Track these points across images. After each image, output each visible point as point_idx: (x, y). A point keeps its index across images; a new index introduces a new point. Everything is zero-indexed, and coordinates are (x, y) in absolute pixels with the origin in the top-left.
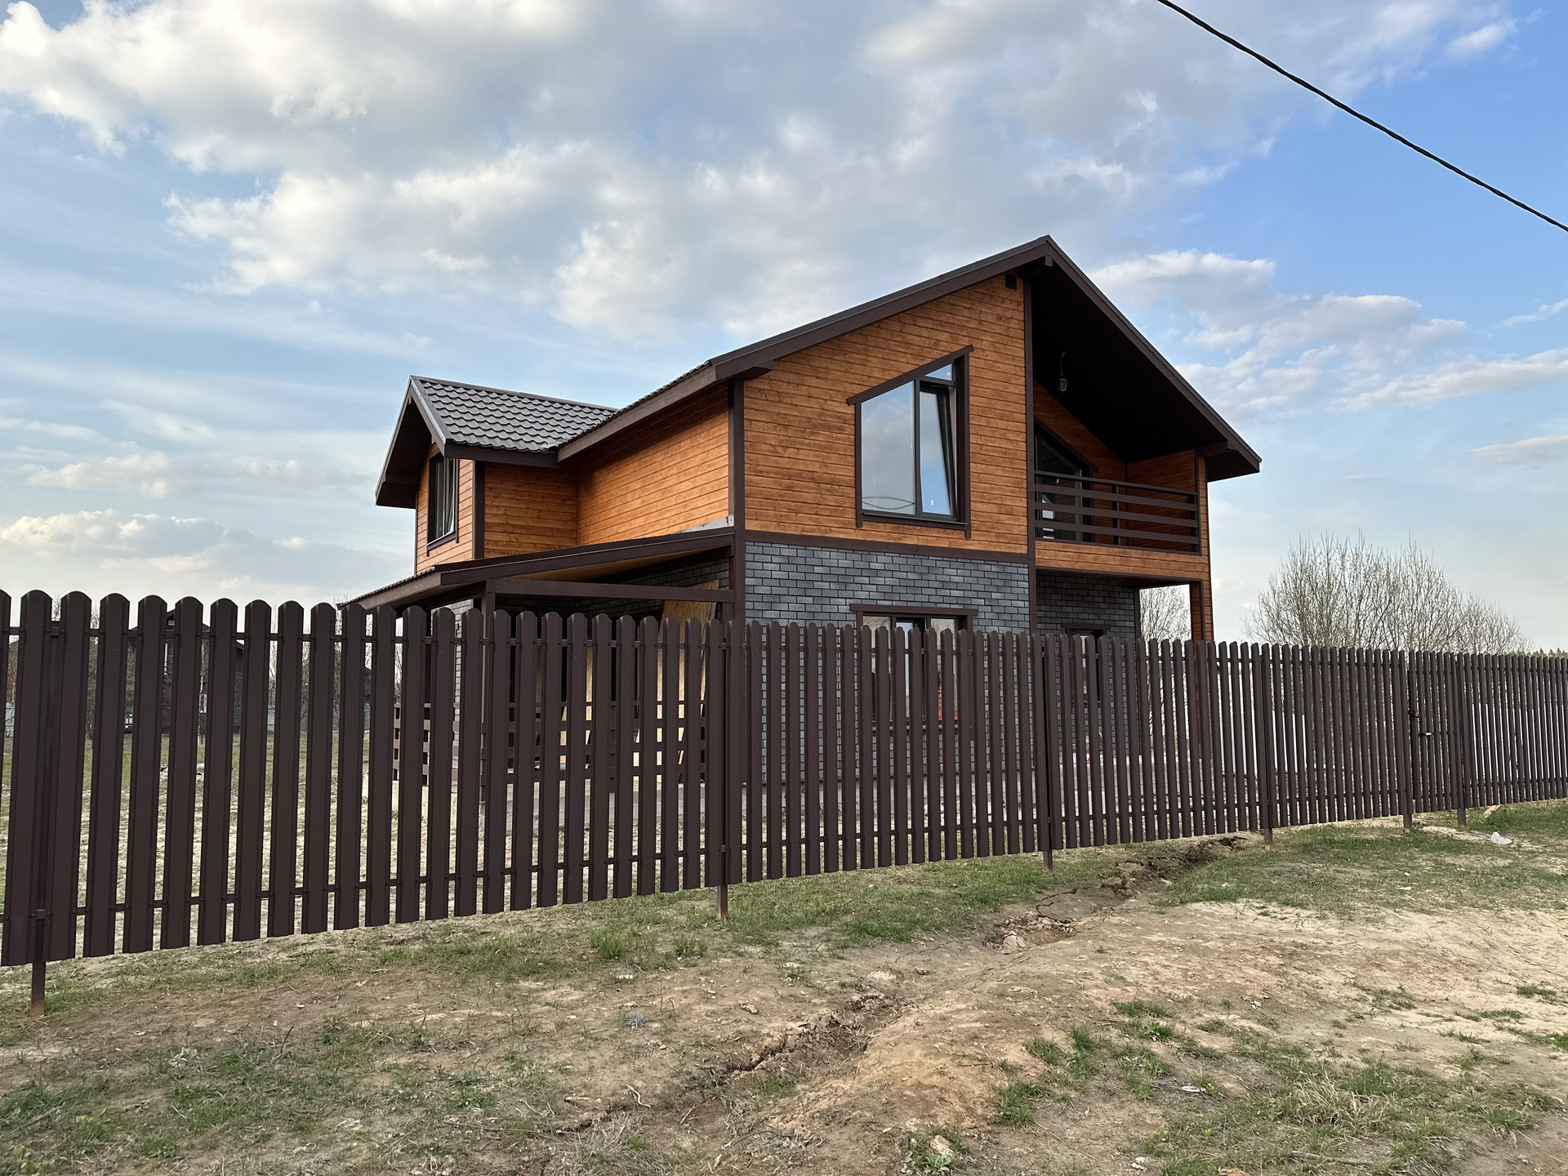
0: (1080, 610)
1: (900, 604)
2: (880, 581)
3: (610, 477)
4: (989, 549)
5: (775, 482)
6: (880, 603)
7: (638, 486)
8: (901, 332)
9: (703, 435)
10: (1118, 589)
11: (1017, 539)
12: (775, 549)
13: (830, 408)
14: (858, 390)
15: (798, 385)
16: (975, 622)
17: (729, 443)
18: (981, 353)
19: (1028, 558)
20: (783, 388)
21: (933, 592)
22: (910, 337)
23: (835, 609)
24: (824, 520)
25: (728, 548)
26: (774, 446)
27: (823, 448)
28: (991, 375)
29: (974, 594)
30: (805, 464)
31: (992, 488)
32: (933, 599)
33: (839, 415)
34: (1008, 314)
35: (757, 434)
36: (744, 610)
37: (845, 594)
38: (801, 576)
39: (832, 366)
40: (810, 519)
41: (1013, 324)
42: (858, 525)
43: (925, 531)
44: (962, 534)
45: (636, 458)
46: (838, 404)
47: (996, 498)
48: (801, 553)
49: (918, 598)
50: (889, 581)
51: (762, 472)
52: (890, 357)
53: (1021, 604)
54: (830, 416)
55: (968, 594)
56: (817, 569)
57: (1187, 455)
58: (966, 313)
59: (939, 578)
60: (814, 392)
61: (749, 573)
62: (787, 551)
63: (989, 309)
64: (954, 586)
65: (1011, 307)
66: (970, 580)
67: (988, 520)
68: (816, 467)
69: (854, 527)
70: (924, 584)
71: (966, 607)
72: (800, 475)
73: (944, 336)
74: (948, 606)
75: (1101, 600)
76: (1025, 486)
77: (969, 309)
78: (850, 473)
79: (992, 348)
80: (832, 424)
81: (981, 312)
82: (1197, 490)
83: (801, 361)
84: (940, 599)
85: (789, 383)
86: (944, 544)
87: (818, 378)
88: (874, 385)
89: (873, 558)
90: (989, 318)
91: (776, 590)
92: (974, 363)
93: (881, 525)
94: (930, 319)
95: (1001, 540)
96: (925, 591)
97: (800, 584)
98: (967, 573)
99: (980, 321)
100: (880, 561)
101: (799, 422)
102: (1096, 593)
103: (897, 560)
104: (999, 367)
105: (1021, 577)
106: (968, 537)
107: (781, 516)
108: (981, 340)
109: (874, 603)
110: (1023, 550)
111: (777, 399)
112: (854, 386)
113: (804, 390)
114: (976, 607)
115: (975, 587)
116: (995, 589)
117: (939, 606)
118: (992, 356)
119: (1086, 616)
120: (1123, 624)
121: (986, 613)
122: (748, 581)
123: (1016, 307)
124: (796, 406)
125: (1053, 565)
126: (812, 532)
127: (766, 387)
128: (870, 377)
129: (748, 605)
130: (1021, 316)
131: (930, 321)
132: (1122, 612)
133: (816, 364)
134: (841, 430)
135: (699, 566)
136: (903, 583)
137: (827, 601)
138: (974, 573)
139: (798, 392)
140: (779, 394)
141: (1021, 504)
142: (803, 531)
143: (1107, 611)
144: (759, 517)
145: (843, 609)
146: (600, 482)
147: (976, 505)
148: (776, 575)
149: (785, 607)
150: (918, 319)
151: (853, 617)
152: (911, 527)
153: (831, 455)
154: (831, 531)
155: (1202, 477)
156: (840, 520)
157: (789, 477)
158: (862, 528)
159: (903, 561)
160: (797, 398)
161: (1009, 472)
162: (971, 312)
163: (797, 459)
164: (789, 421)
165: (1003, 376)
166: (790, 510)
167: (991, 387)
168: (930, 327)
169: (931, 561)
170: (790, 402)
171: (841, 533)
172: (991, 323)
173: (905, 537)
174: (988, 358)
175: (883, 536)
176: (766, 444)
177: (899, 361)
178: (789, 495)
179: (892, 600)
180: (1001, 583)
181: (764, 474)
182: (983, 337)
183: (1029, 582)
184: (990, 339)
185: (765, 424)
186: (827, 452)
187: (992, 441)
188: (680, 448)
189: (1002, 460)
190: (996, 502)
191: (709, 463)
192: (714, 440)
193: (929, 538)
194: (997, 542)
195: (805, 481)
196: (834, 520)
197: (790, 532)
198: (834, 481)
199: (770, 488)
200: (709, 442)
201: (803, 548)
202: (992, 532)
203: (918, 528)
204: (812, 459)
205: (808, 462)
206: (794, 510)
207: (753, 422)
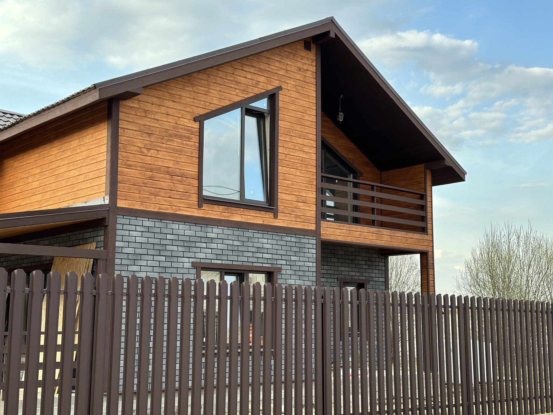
0: (350, 269)
1: (228, 262)
2: (214, 246)
3: (16, 164)
4: (290, 226)
5: (140, 173)
6: (213, 261)
7: (37, 172)
8: (233, 74)
9: (88, 137)
10: (374, 255)
11: (309, 220)
12: (138, 221)
13: (182, 123)
14: (202, 112)
15: (159, 105)
16: (279, 276)
17: (107, 144)
18: (287, 92)
19: (316, 233)
20: (149, 107)
21: (250, 254)
22: (239, 78)
23: (181, 265)
24: (175, 202)
25: (104, 219)
26: (140, 148)
27: (176, 151)
28: (293, 107)
29: (279, 257)
30: (163, 161)
31: (293, 184)
32: (250, 260)
33: (188, 128)
34: (305, 67)
35: (128, 139)
36: (114, 264)
37: (189, 255)
38: (157, 241)
39: (184, 94)
40: (165, 201)
41: (309, 74)
42: (200, 206)
43: (246, 212)
44: (271, 215)
45: (36, 151)
46: (187, 121)
47: (296, 191)
48: (158, 224)
49: (241, 259)
50: (220, 246)
51: (131, 166)
52: (225, 91)
53: (311, 264)
54: (181, 128)
55: (275, 257)
56: (169, 237)
57: (420, 168)
58: (277, 64)
59: (255, 245)
60: (171, 111)
61: (118, 238)
62: (147, 223)
63: (293, 63)
64: (265, 251)
65: (307, 62)
66: (276, 247)
67: (290, 206)
68: (171, 164)
69: (197, 208)
70: (245, 249)
71: (273, 266)
72: (159, 170)
73: (262, 79)
74: (261, 265)
75: (363, 262)
76: (315, 184)
77: (280, 62)
78: (195, 169)
79: (294, 89)
80: (183, 134)
81: (288, 64)
82: (425, 191)
83: (162, 89)
84: (255, 260)
85: (152, 104)
86: (259, 221)
87: (174, 101)
88: (213, 109)
89: (210, 230)
90: (293, 69)
91: (138, 251)
92: (282, 99)
93: (216, 206)
94: (253, 66)
95: (298, 220)
96: (245, 254)
97: (156, 247)
98: (275, 242)
99: (287, 71)
100: (214, 232)
101: (159, 132)
102: (360, 258)
103: (227, 231)
104: (299, 103)
105: (311, 246)
106: (276, 217)
107: (144, 197)
108: (287, 83)
109: (209, 261)
110: (313, 227)
111: (144, 114)
112: (199, 109)
113: (163, 110)
114: (280, 266)
115: (280, 252)
116: (293, 254)
117: (255, 264)
118: (295, 95)
119: (353, 274)
120: (377, 279)
121: (286, 270)
122: (118, 244)
123: (311, 63)
124: (158, 120)
125: (333, 238)
126: (167, 210)
127: (136, 106)
128: (210, 103)
129: (117, 261)
130: (314, 69)
131: (253, 68)
132: (377, 272)
133: (173, 92)
134: (189, 139)
135: (81, 232)
136: (230, 248)
137: (175, 259)
138: (280, 242)
139: (159, 111)
140: (145, 111)
141: (312, 195)
142: (160, 209)
143: (368, 271)
144: (128, 198)
145: (189, 265)
146: (8, 167)
147: (282, 195)
148: (139, 240)
149: (144, 263)
150: (245, 66)
151: (194, 271)
152: (237, 209)
153: (182, 156)
154: (180, 210)
155: (429, 183)
156: (187, 202)
157: (151, 170)
158: (202, 208)
159: (230, 232)
160: (158, 115)
161: (304, 173)
162: (280, 64)
163: (157, 158)
164: (152, 131)
165: (301, 108)
166: (151, 193)
167: (294, 115)
168: (253, 72)
169: (250, 233)
170: (154, 117)
171: (187, 211)
172: (294, 72)
173: (232, 216)
174: (292, 96)
175: (217, 215)
176: (135, 146)
177: (231, 94)
178: (150, 183)
179: (222, 260)
180: (298, 250)
181: (133, 168)
182: (288, 82)
183: (316, 249)
184: (293, 83)
185: (135, 132)
186: (179, 154)
187: (294, 152)
188: (71, 145)
189: (300, 165)
190: (295, 194)
191: (92, 157)
192: (96, 141)
193: (249, 217)
194: (295, 221)
195: (163, 174)
196: (183, 202)
197: (150, 210)
198: (184, 175)
199: (136, 177)
200: (92, 143)
201: (160, 221)
202: (292, 214)
203: (242, 209)
204: (168, 158)
205: (165, 161)
206: (154, 194)
207: (126, 130)
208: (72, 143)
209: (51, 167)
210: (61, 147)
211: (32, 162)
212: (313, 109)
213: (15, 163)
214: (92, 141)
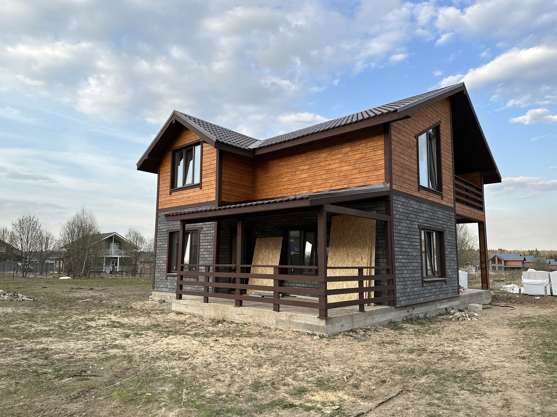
1: (429, 225)
2: (424, 215)
4: (446, 204)
6: (424, 225)
7: (306, 168)
8: (426, 111)
11: (452, 201)
12: (400, 198)
14: (417, 133)
17: (384, 149)
18: (442, 124)
19: (453, 209)
24: (411, 187)
28: (444, 134)
30: (406, 162)
31: (446, 180)
33: (413, 142)
34: (447, 111)
35: (394, 146)
36: (393, 225)
37: (417, 220)
39: (411, 121)
40: (408, 186)
41: (448, 115)
42: (419, 190)
44: (440, 197)
46: (413, 137)
47: (447, 184)
50: (427, 216)
51: (396, 163)
52: (425, 121)
54: (411, 142)
55: (443, 223)
56: (410, 209)
58: (439, 107)
59: (437, 215)
61: (394, 209)
64: (440, 219)
65: (447, 108)
66: (443, 217)
67: (446, 192)
70: (433, 217)
71: (443, 228)
73: (435, 116)
76: (453, 180)
78: (416, 167)
79: (444, 123)
80: (412, 146)
81: (442, 108)
84: (437, 224)
86: (438, 201)
88: (421, 131)
89: (423, 205)
90: (443, 111)
91: (401, 217)
92: (441, 128)
93: (424, 191)
96: (434, 221)
97: (406, 215)
98: (442, 214)
100: (424, 207)
104: (446, 132)
105: (453, 217)
106: (442, 199)
107: (401, 184)
108: (442, 120)
110: (453, 206)
111: (399, 132)
112: (416, 130)
113: (405, 129)
114: (445, 228)
115: (444, 220)
116: (448, 221)
117: (437, 227)
121: (447, 231)
122: (394, 212)
126: (409, 192)
128: (419, 127)
129: (394, 223)
130: (449, 113)
134: (414, 148)
136: (429, 217)
137: (413, 223)
138: (444, 214)
140: (399, 129)
141: (452, 187)
142: (406, 191)
144: (396, 184)
145: (417, 227)
147: (444, 186)
148: (401, 210)
151: (419, 230)
152: (430, 193)
154: (413, 192)
155: (483, 184)
156: (415, 188)
157: (402, 167)
159: (428, 207)
160: (403, 132)
161: (449, 174)
163: (404, 159)
164: (402, 142)
165: (447, 135)
167: (445, 139)
168: (432, 111)
169: (435, 208)
170: (402, 134)
171: (415, 193)
172: (444, 114)
175: (425, 196)
176: (397, 151)
178: (403, 175)
179: (427, 224)
180: (449, 218)
181: (397, 165)
183: (455, 219)
184: (444, 120)
186: (411, 158)
187: (446, 160)
188: (342, 151)
189: (448, 168)
191: (367, 158)
192: (371, 148)
193: (434, 198)
194: (448, 202)
195: (406, 170)
196: (413, 188)
197: (403, 191)
198: (413, 171)
200: (367, 149)
201: (407, 199)
202: (447, 198)
204: (407, 160)
206: (404, 182)
207: (394, 141)
208: (343, 149)
209: (321, 165)
210: (331, 152)
211: (299, 162)
212: (450, 136)
213: (281, 163)
214: (365, 148)
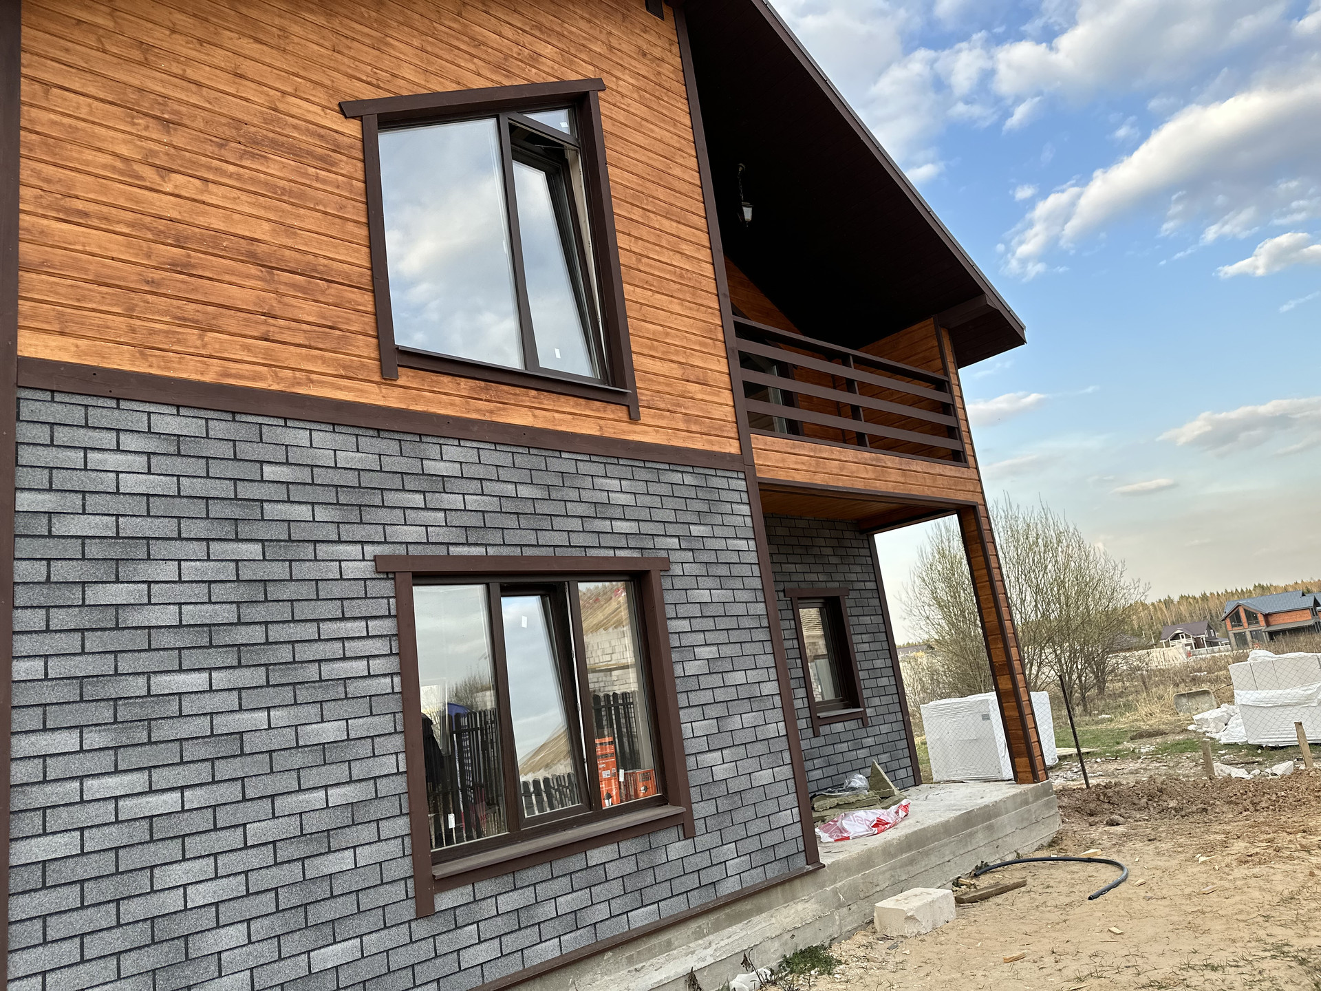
0: (805, 568)
1: (505, 551)
5: (131, 247)
6: (455, 551)
11: (721, 428)
13: (294, 111)
15: (200, 41)
16: (667, 583)
18: (619, 97)
19: (742, 463)
20: (158, 36)
21: (575, 524)
22: (478, 29)
23: (332, 570)
26: (125, 160)
29: (659, 529)
32: (578, 540)
33: (322, 131)
34: (657, 52)
35: (66, 120)
36: (9, 585)
37: (360, 533)
38: (222, 489)
40: (247, 348)
41: (666, 69)
42: (387, 375)
43: (548, 401)
44: (622, 413)
46: (315, 108)
49: (546, 538)
50: (473, 502)
52: (441, 53)
53: (742, 545)
54: (295, 127)
56: (270, 472)
57: (924, 329)
59: (586, 495)
60: (247, 67)
62: (169, 422)
63: (623, 32)
64: (618, 513)
66: (647, 501)
67: (667, 389)
69: (377, 378)
70: (557, 508)
71: (647, 554)
74: (609, 554)
76: (721, 337)
77: (589, 21)
78: (361, 257)
80: (303, 146)
82: (946, 373)
84: (590, 540)
85: (173, 31)
86: (588, 428)
87: (258, 41)
89: (433, 451)
94: (515, 11)
95: (694, 428)
96: (559, 523)
98: (641, 487)
99: (611, 48)
101: (206, 120)
103: (490, 456)
104: (652, 131)
105: (735, 497)
106: (634, 418)
108: (617, 78)
109: (442, 551)
110: (733, 448)
111: (136, 55)
112: (357, 82)
114: (663, 554)
115: (659, 515)
117: (592, 553)
118: (640, 110)
123: (667, 46)
124: (199, 84)
125: (782, 476)
126: (254, 379)
127: (100, 21)
130: (677, 61)
131: (516, 16)
133: (255, 14)
134: (327, 164)
138: (653, 488)
139: (204, 58)
140: (143, 46)
145: (364, 569)
149: (165, 571)
151: (387, 587)
152: (518, 390)
153: (302, 211)
154: (312, 381)
156: (336, 360)
157: (178, 240)
158: (399, 382)
160: (198, 69)
161: (691, 309)
162: (591, 27)
163: (204, 203)
165: (659, 147)
166: (184, 319)
167: (643, 159)
168: (519, 25)
169: (565, 462)
170: (180, 72)
171: (340, 388)
172: (630, 56)
173: (504, 409)
174: (632, 110)
175: (451, 404)
176: (100, 150)
177: (459, 66)
178: (178, 285)
179: (486, 545)
181: (96, 223)
182: (619, 74)
183: (749, 504)
184: (631, 81)
185: (96, 103)
186: (292, 204)
187: (657, 251)
189: (677, 286)
190: (675, 358)
193: (557, 415)
194: (687, 431)
195: (230, 259)
196: (322, 358)
197: (184, 375)
198: (316, 271)
199: (113, 259)
201: (229, 417)
202: (676, 412)
203: (533, 393)
204: (249, 210)
205: (236, 216)
206: (196, 322)
207: (55, 90)
212: (691, 155)
